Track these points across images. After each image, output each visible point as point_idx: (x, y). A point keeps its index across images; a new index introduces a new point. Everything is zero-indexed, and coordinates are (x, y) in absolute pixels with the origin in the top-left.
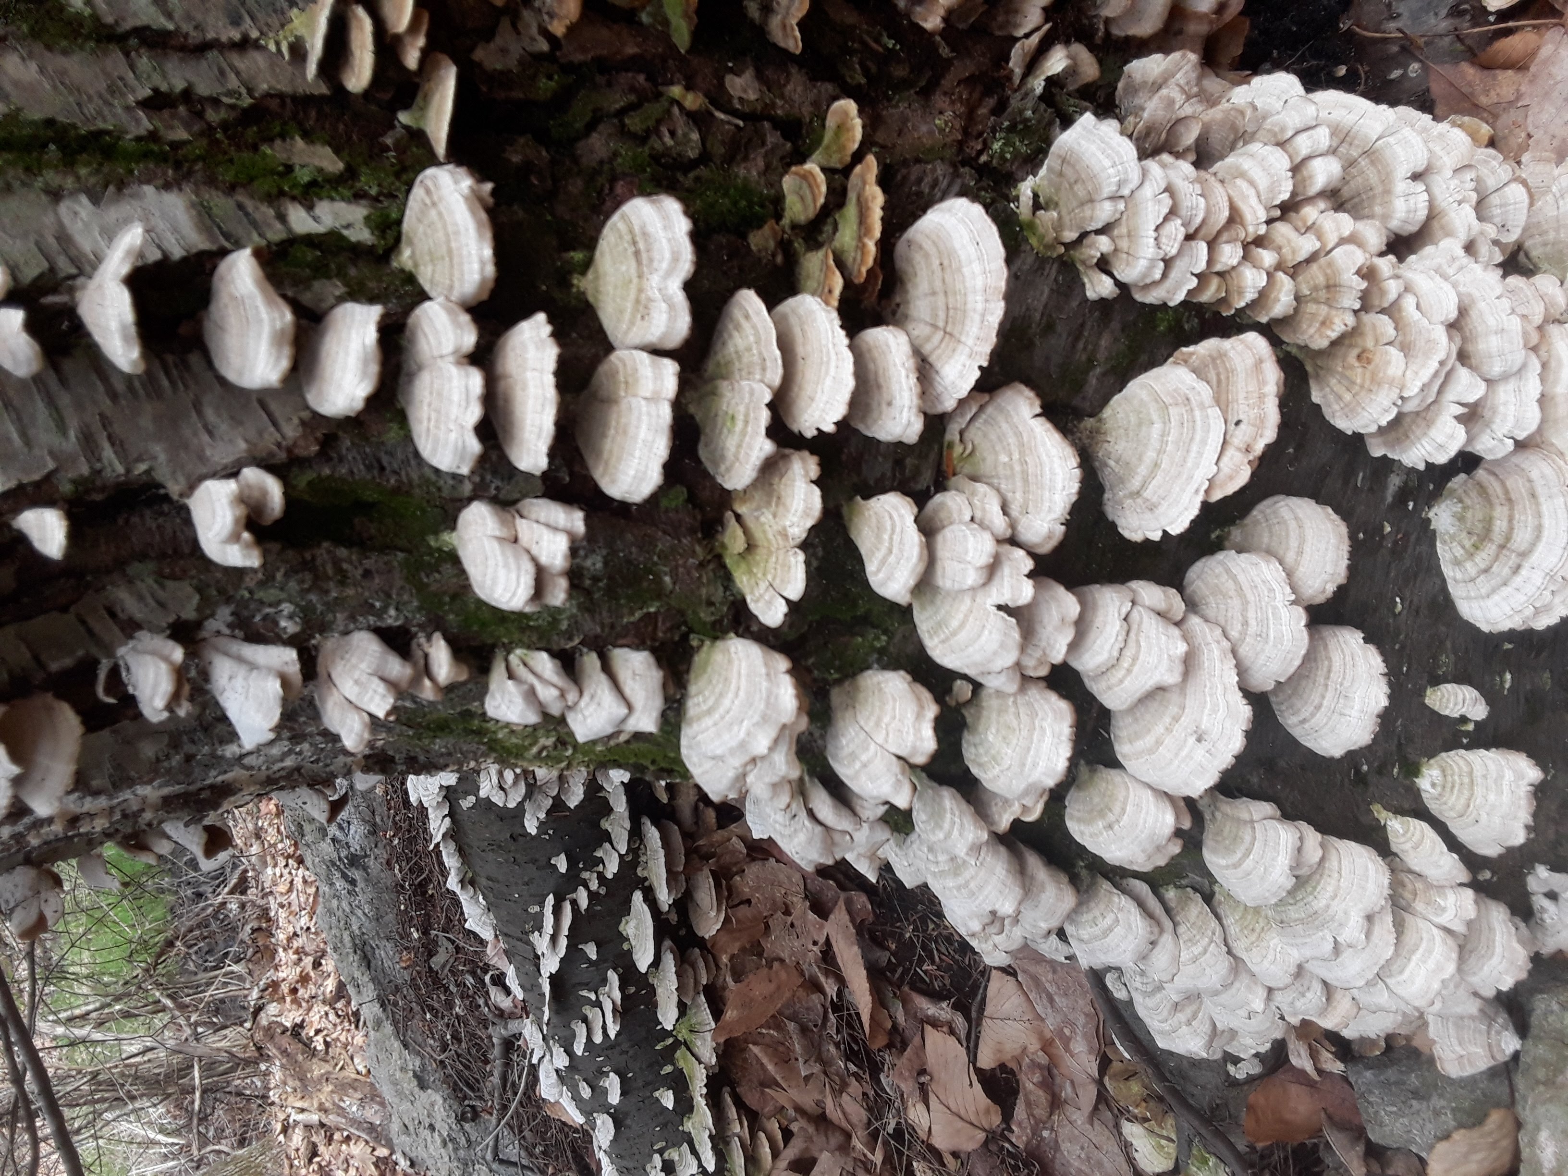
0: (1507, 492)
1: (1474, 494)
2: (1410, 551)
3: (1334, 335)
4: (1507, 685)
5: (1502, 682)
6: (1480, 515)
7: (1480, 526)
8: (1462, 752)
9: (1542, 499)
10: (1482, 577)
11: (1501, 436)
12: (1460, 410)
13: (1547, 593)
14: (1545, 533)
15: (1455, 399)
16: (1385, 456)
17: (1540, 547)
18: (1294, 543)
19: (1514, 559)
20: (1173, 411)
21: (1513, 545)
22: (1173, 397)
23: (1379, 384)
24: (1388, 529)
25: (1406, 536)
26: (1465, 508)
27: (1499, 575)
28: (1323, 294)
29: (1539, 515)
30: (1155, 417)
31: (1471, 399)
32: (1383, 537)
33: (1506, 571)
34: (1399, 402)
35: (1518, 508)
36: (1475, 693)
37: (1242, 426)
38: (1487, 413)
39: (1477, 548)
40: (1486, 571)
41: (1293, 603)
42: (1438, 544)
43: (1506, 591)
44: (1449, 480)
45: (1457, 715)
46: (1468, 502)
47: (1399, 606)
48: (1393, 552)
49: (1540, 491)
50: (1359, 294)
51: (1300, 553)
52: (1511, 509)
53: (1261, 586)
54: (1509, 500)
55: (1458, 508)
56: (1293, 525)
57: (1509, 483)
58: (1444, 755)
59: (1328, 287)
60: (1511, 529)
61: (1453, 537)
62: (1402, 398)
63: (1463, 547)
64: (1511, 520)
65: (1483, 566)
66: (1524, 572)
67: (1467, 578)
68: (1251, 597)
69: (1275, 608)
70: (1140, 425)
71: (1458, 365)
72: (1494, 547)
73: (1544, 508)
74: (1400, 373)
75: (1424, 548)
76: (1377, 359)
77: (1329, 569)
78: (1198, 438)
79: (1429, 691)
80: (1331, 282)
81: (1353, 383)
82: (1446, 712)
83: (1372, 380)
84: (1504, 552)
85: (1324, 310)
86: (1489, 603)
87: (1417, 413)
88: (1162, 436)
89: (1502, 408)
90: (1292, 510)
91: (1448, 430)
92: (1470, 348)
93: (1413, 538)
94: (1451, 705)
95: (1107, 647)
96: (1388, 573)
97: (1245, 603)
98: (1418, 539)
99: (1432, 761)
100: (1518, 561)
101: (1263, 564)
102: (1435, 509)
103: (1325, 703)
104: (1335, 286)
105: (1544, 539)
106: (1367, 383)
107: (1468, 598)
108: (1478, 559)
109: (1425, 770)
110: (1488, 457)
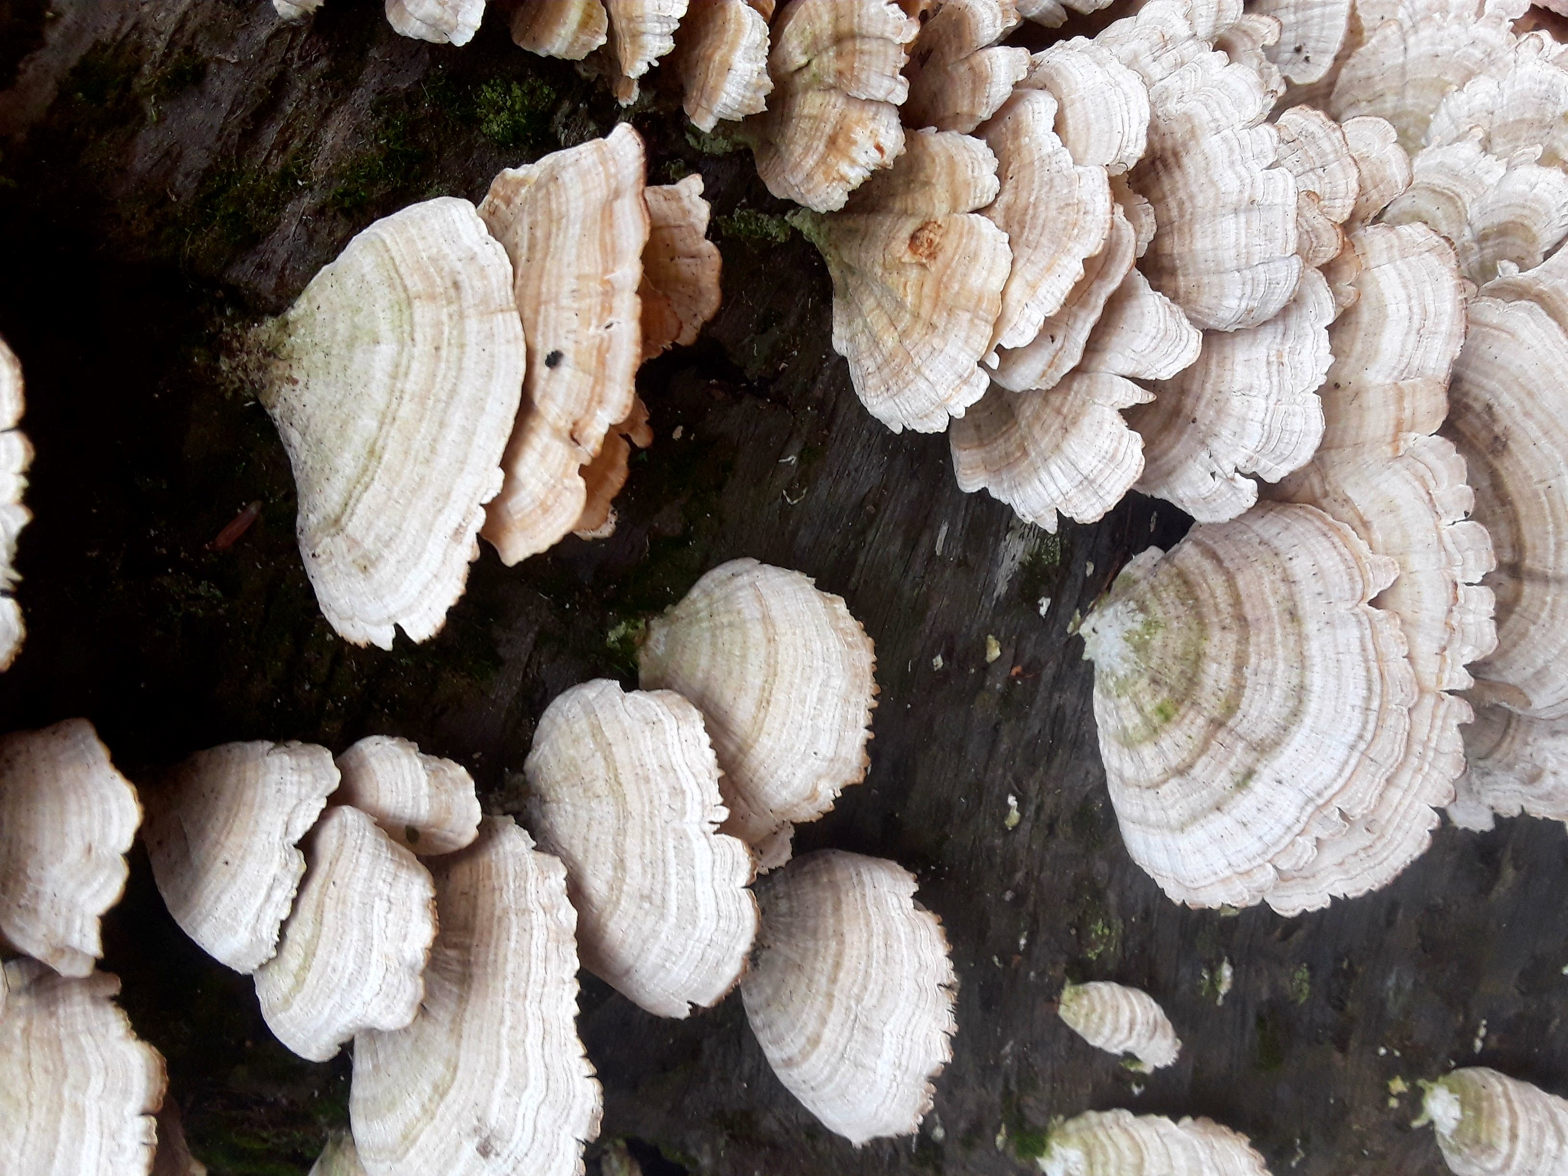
0: (1237, 601)
1: (1169, 596)
2: (1039, 701)
3: (856, 176)
4: (1224, 989)
5: (1214, 982)
6: (1177, 644)
7: (1176, 669)
8: (1126, 1116)
9: (1311, 627)
10: (1174, 782)
11: (1229, 469)
12: (1141, 396)
13: (1307, 842)
14: (1312, 706)
15: (1129, 370)
16: (984, 492)
17: (1299, 737)
18: (755, 678)
19: (1240, 756)
20: (423, 313)
21: (1241, 723)
22: (426, 276)
23: (950, 311)
24: (994, 652)
25: (1033, 669)
26: (1148, 625)
27: (1206, 784)
28: (828, 61)
29: (1302, 662)
30: (384, 328)
31: (1166, 371)
32: (985, 668)
33: (1223, 779)
34: (994, 361)
35: (1258, 640)
36: (1156, 1011)
37: (566, 370)
38: (1204, 413)
39: (1167, 719)
40: (1182, 771)
41: (725, 828)
42: (1096, 692)
43: (1218, 823)
44: (1127, 559)
45: (1117, 1051)
46: (1157, 612)
47: (1014, 816)
48: (1006, 699)
49: (1307, 605)
50: (903, 59)
51: (764, 703)
52: (1244, 640)
53: (657, 778)
54: (1241, 619)
55: (1137, 622)
56: (756, 633)
57: (1241, 581)
58: (1092, 1115)
59: (838, 39)
60: (1239, 687)
61: (1122, 685)
62: (1000, 350)
63: (1140, 710)
64: (1239, 667)
65: (1175, 760)
66: (1260, 787)
67: (1143, 779)
68: (634, 803)
69: (682, 836)
70: (351, 343)
71: (1142, 281)
72: (1201, 721)
73: (1314, 648)
74: (996, 284)
75: (1068, 698)
76: (949, 245)
77: (826, 747)
78: (466, 391)
79: (1067, 993)
80: (844, 26)
81: (900, 305)
82: (1097, 1042)
83: (937, 300)
84: (1221, 735)
85: (834, 106)
86: (1184, 842)
87: (1045, 395)
88: (394, 377)
89: (1236, 403)
90: (759, 597)
91: (1105, 443)
92: (1174, 246)
93: (1048, 673)
94: (1106, 1031)
95: (248, 917)
96: (994, 744)
97: (624, 815)
98: (1057, 678)
99: (1071, 1126)
100: (1249, 760)
101: (669, 724)
102: (1092, 620)
103: (827, 1035)
104: (852, 36)
105: (1308, 721)
106: (926, 309)
107: (1142, 822)
108: (1166, 743)
109: (1054, 1144)
110: (1201, 517)
